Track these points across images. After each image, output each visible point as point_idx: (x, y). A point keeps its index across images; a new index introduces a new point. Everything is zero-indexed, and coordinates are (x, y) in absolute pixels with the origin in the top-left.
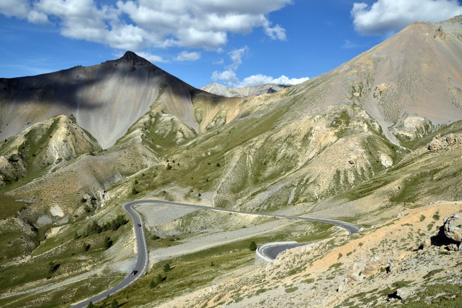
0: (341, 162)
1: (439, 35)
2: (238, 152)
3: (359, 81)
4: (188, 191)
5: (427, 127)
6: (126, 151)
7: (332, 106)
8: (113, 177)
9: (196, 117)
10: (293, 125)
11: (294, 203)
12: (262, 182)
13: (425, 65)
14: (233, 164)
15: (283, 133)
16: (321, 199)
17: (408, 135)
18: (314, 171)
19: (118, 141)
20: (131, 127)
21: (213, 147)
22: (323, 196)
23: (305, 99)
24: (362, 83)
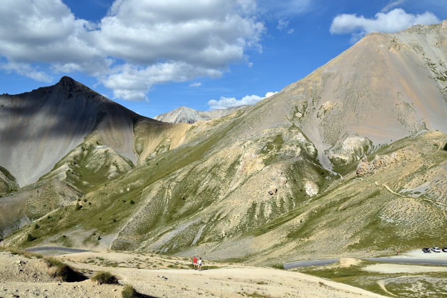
0: (260, 193)
1: (393, 46)
2: (157, 186)
3: (304, 100)
4: (91, 234)
5: (366, 148)
6: (40, 190)
7: (267, 130)
8: (19, 221)
9: (136, 147)
10: (221, 154)
11: (198, 243)
12: (176, 219)
13: (376, 79)
14: (148, 200)
15: (209, 162)
16: (228, 237)
17: (343, 158)
18: (229, 205)
19: (40, 179)
20: (60, 162)
21: (134, 181)
22: (231, 234)
23: (244, 122)
24: (307, 102)
